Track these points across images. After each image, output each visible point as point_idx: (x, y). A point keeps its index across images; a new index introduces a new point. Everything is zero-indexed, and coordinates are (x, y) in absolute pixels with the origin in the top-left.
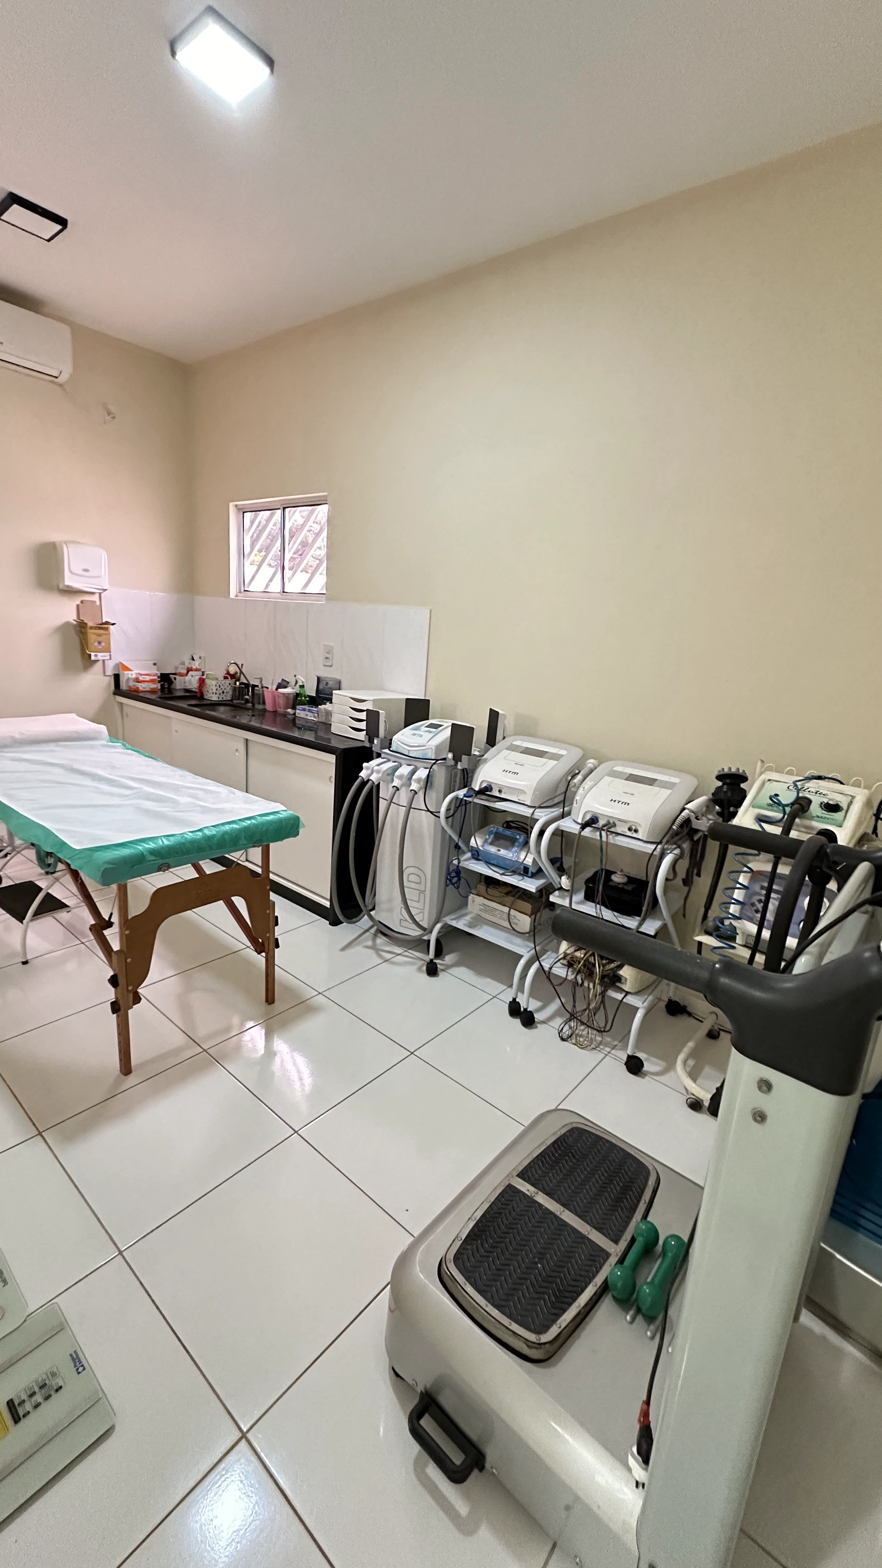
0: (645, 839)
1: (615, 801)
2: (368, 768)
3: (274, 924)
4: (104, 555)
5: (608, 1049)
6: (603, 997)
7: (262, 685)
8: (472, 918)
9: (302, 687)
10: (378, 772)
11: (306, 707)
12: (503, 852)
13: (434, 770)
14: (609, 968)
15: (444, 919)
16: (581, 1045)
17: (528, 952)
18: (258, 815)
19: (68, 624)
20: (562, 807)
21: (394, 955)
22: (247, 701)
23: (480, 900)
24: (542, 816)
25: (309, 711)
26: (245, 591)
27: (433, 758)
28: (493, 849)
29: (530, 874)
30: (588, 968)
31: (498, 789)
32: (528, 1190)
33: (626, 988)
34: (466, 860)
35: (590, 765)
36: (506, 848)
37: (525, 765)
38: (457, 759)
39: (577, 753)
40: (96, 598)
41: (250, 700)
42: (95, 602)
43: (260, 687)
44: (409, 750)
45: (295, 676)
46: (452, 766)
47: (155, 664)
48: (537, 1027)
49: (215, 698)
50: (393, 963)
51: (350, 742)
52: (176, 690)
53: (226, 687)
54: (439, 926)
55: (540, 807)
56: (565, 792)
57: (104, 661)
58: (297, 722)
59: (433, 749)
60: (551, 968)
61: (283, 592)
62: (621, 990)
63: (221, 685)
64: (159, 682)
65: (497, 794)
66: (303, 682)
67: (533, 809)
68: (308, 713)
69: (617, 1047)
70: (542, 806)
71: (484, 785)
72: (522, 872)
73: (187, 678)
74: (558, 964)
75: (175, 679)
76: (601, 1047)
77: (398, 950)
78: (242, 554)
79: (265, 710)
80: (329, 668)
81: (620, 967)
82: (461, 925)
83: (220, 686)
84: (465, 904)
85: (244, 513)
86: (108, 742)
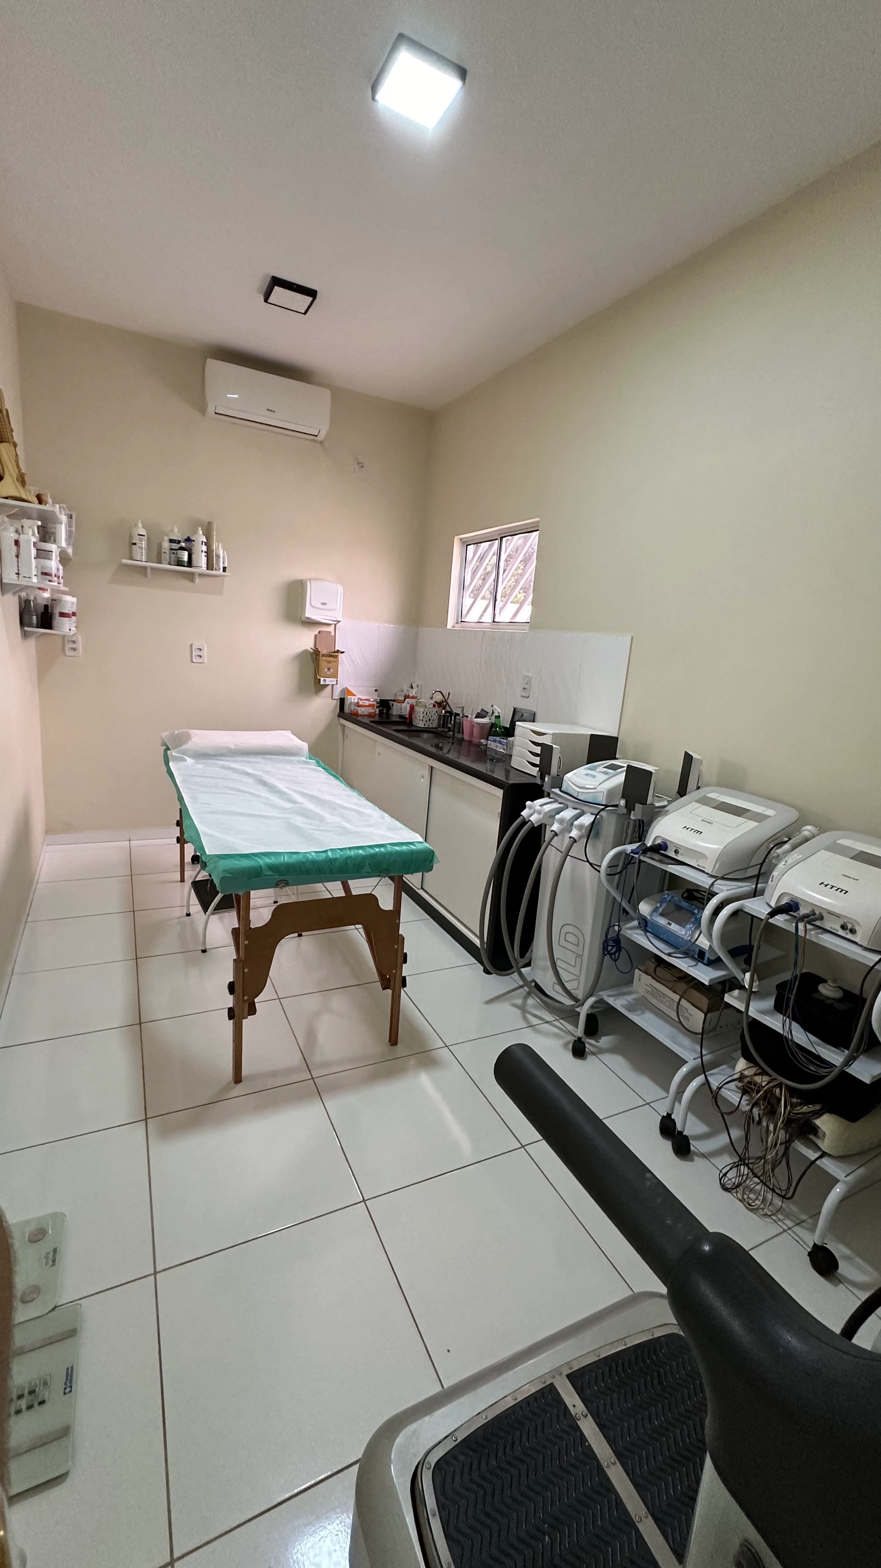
0: (865, 944)
1: (826, 886)
2: (531, 808)
3: (402, 961)
4: (340, 588)
5: (790, 1224)
6: (787, 1149)
7: (463, 714)
8: (634, 1000)
9: (498, 717)
10: (539, 813)
11: (498, 739)
12: (674, 927)
13: (601, 816)
14: (800, 1111)
15: (601, 993)
16: (750, 1205)
17: (694, 1059)
18: (389, 844)
19: (306, 651)
20: (755, 883)
21: (541, 1022)
22: (450, 730)
23: (647, 979)
24: (724, 890)
25: (500, 742)
26: (461, 621)
27: (603, 803)
28: (662, 921)
29: (705, 961)
30: (769, 1103)
31: (675, 848)
32: (574, 1406)
33: (825, 1145)
34: (631, 928)
35: (806, 833)
36: (679, 923)
37: (714, 823)
38: (630, 807)
39: (791, 816)
40: (331, 629)
41: (452, 729)
42: (330, 632)
43: (461, 716)
44: (578, 792)
45: (492, 706)
46: (624, 814)
47: (376, 691)
48: (692, 1160)
49: (421, 725)
50: (539, 1032)
51: (523, 777)
52: (392, 715)
53: (433, 714)
54: (591, 1000)
55: (723, 878)
56: (762, 864)
57: (333, 685)
58: (488, 753)
59: (605, 793)
60: (719, 1088)
61: (494, 622)
62: (817, 1148)
63: (428, 712)
64: (378, 707)
65: (673, 855)
66: (499, 713)
67: (713, 880)
68: (498, 745)
69: (803, 1224)
70: (725, 877)
71: (658, 841)
72: (696, 956)
73: (403, 705)
74: (732, 1085)
75: (393, 704)
76: (780, 1216)
77: (549, 1017)
78: (462, 587)
79: (463, 739)
80: (525, 699)
81: (818, 1114)
82: (619, 1004)
83: (427, 714)
84: (630, 982)
85: (467, 545)
86: (307, 759)
